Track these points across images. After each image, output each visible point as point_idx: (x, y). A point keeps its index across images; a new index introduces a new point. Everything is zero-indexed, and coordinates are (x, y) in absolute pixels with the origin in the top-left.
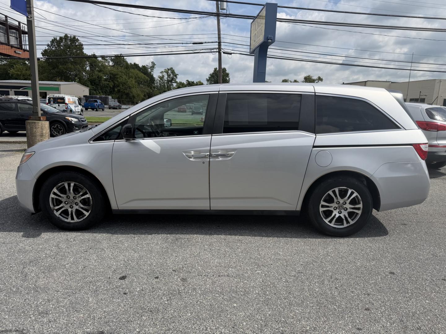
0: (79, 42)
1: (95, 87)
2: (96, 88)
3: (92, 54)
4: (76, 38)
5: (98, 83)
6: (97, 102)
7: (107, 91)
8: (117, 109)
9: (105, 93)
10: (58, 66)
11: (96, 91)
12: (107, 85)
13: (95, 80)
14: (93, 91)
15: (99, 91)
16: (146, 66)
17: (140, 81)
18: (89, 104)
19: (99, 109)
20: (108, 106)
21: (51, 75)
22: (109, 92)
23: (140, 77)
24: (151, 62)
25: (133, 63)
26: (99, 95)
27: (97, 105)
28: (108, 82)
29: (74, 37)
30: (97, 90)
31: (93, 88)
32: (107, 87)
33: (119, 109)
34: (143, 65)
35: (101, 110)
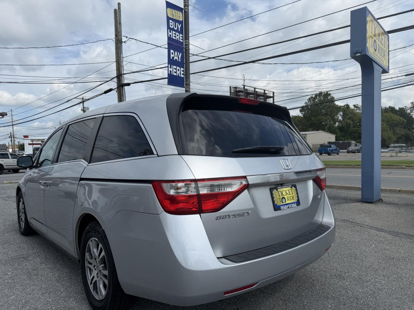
0: (331, 96)
1: (343, 134)
2: (345, 135)
3: (345, 105)
4: (329, 93)
5: (346, 130)
6: (331, 147)
7: (355, 136)
8: (355, 153)
9: (354, 138)
10: (311, 119)
11: (344, 137)
12: (356, 131)
13: (344, 127)
14: (342, 137)
15: (348, 137)
16: (405, 108)
17: (393, 123)
18: (323, 149)
19: (333, 153)
20: (346, 150)
21: (305, 127)
22: (357, 137)
23: (395, 120)
24: (411, 103)
25: (388, 107)
26: (347, 140)
27: (330, 149)
28: (356, 128)
29: (327, 92)
30: (346, 136)
31: (341, 135)
32: (356, 133)
33: (357, 153)
34: (400, 107)
35: (336, 154)
